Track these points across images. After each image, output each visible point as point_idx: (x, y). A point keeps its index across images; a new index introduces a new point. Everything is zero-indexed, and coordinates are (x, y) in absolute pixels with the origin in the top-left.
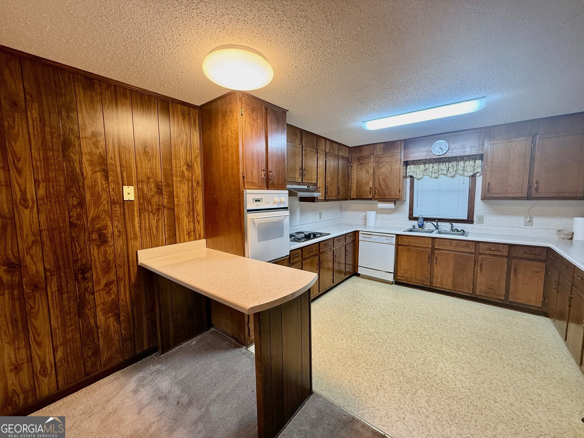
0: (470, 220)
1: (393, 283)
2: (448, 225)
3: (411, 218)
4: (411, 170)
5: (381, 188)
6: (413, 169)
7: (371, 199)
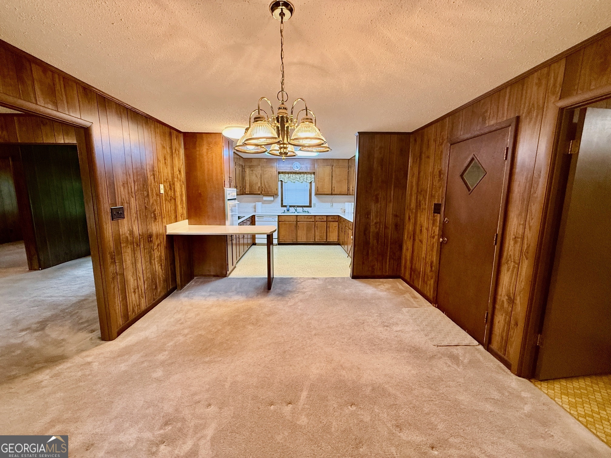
0: (310, 206)
1: (276, 245)
2: (301, 208)
3: (282, 206)
4: (281, 177)
5: (266, 187)
6: (282, 177)
7: (259, 194)
